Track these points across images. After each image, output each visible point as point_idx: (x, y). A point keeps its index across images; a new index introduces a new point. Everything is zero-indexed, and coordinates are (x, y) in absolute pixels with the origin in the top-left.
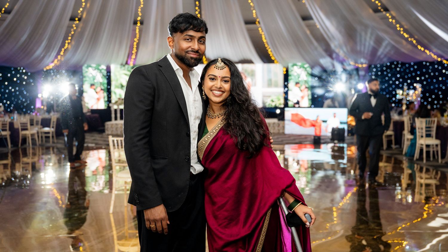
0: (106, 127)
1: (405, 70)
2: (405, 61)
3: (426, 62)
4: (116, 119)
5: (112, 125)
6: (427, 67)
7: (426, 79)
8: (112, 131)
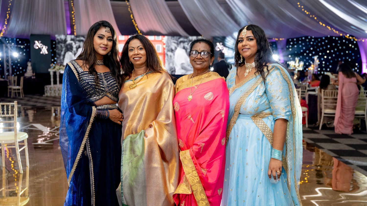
0: (46, 89)
4: (55, 83)
5: (51, 88)
7: (335, 52)
8: (51, 93)
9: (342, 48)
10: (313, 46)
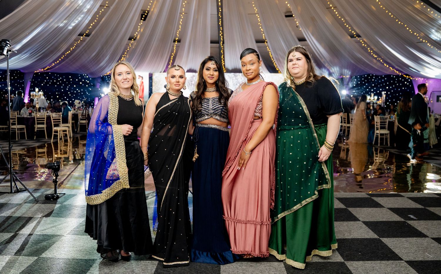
1: (378, 81)
2: (378, 74)
3: (393, 76)
6: (394, 79)
9: (399, 84)
10: (374, 82)
